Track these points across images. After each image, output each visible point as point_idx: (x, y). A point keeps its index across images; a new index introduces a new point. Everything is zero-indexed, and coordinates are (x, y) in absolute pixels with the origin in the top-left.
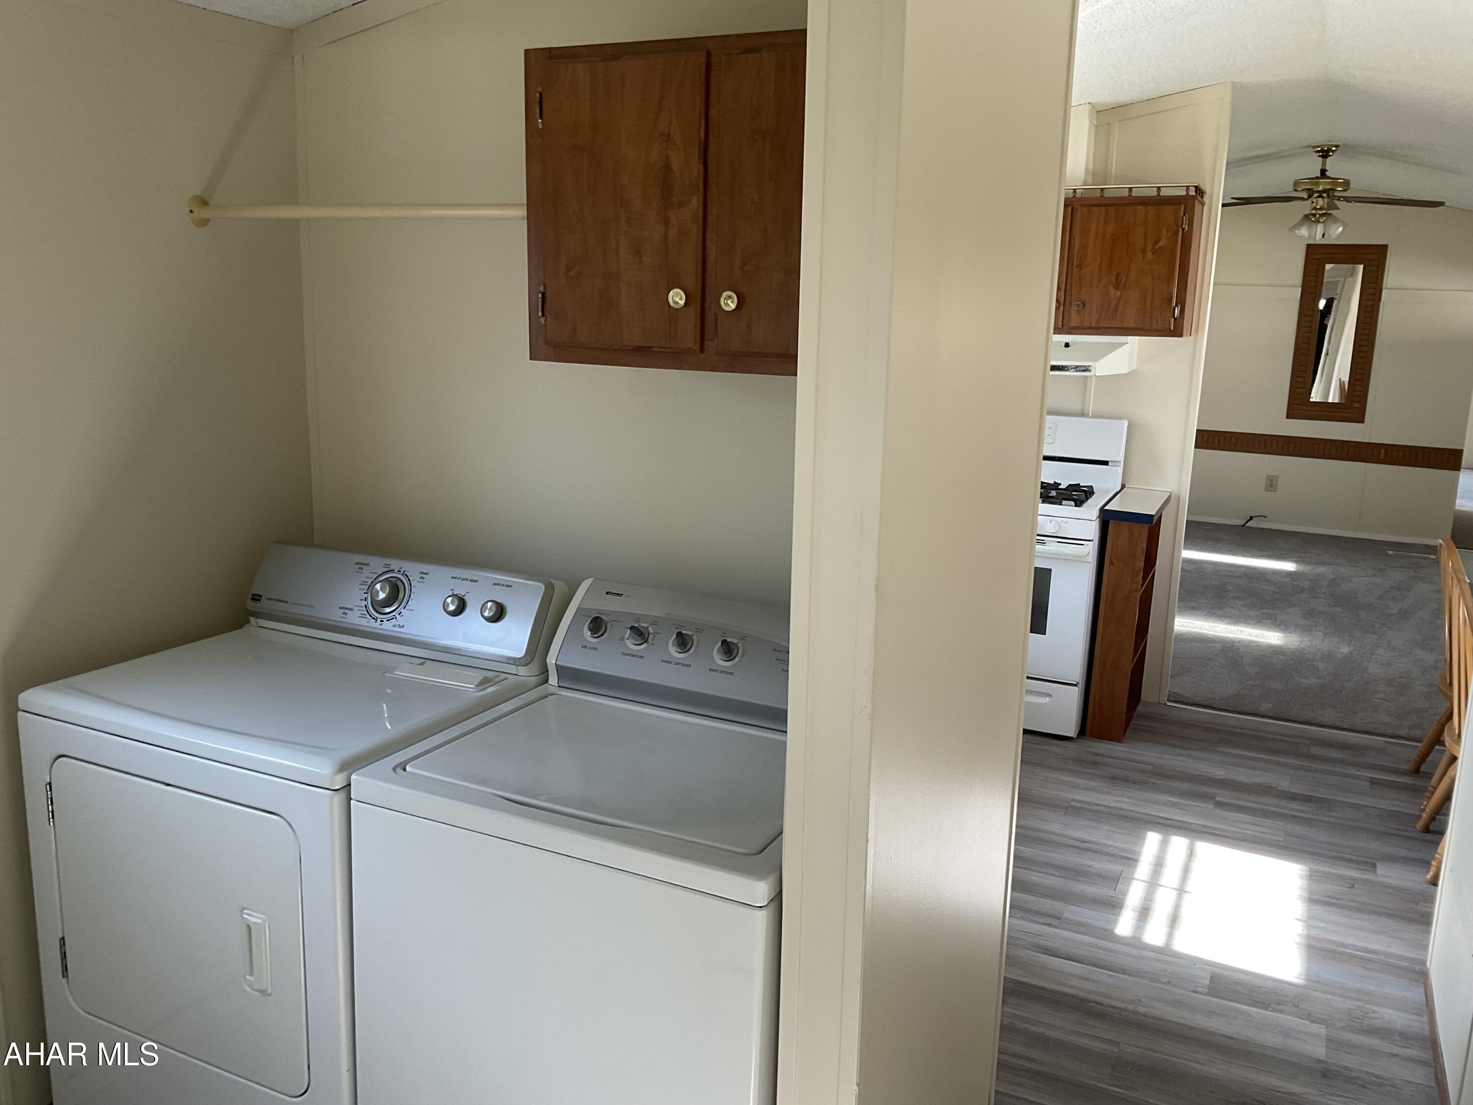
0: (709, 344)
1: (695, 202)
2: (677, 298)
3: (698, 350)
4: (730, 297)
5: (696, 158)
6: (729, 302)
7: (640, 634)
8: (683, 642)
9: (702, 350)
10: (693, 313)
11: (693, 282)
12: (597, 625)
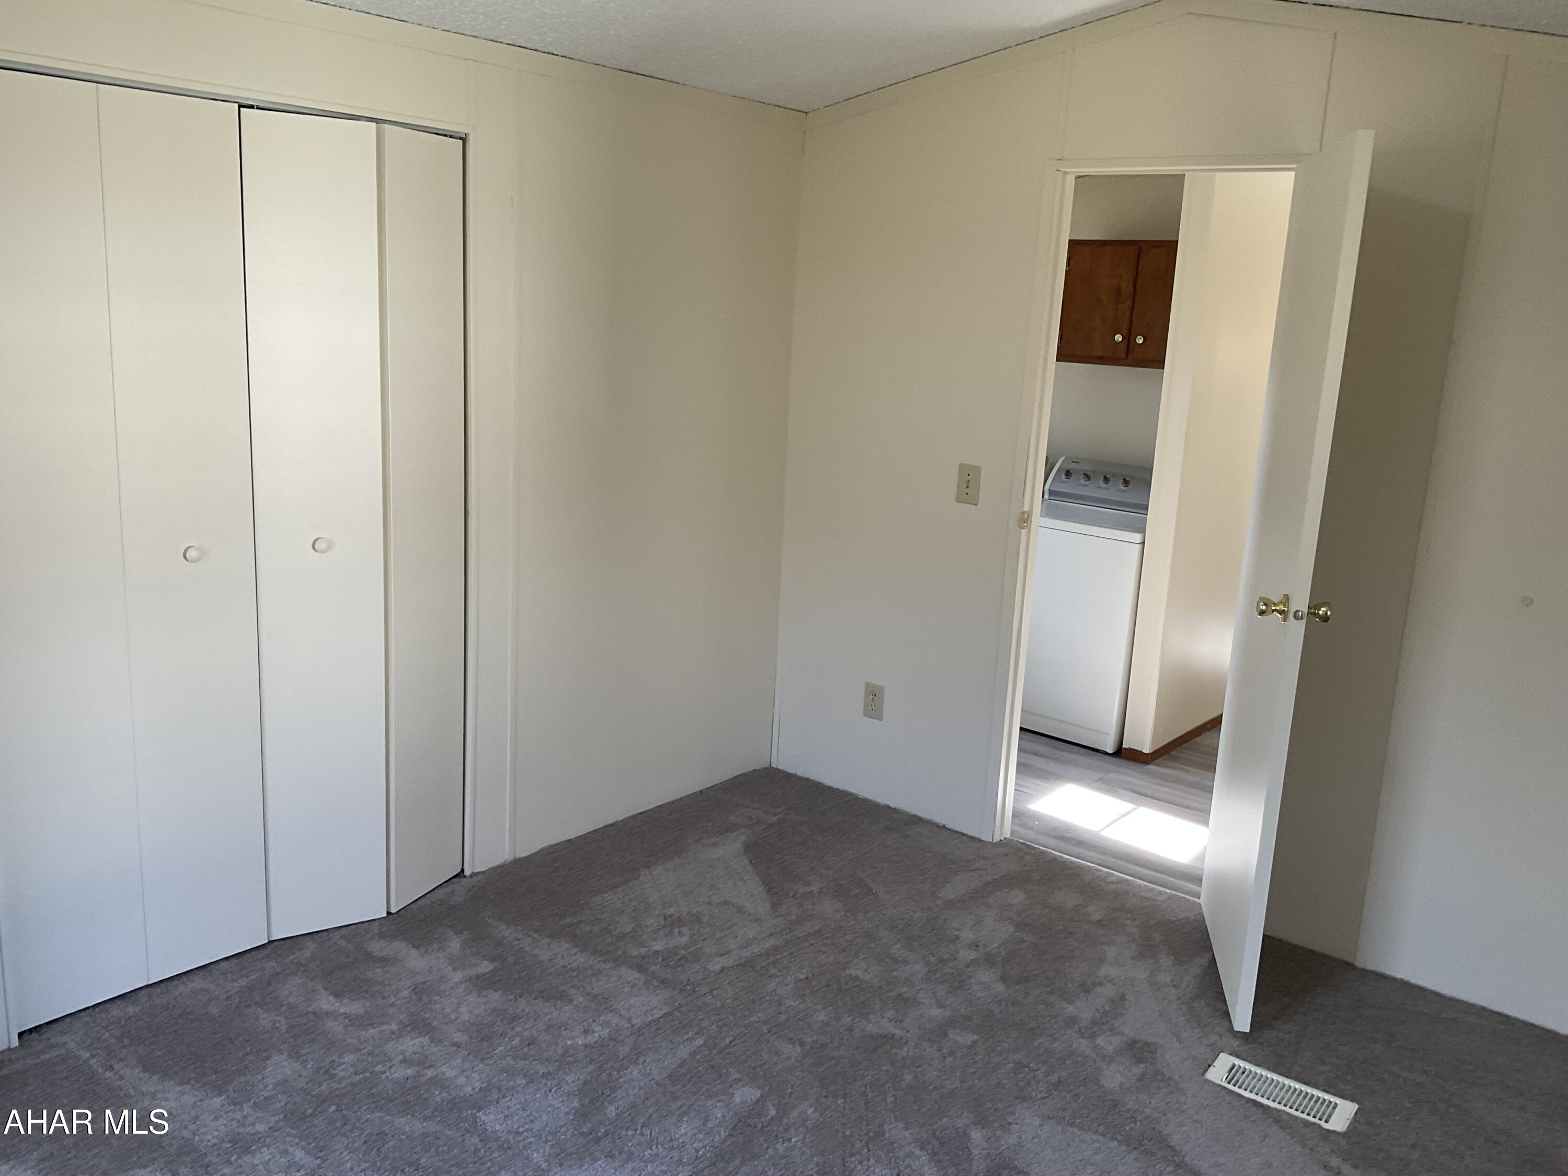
0: (1130, 356)
1: (1129, 302)
2: (1118, 338)
3: (1125, 357)
4: (1140, 338)
5: (1131, 286)
6: (1140, 340)
7: (1087, 477)
8: (1106, 480)
9: (1127, 358)
10: (1125, 343)
11: (1125, 332)
12: (1068, 474)
